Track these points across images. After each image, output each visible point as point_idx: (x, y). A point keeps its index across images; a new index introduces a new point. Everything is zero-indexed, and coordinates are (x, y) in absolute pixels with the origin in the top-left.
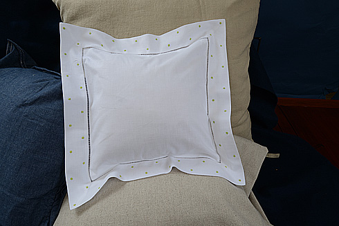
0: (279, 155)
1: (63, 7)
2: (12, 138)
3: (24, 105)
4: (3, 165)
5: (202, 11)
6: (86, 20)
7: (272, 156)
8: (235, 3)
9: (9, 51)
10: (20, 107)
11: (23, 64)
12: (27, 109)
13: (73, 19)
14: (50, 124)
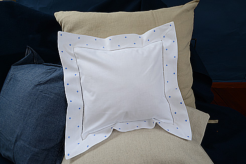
0: (217, 121)
1: (64, 24)
2: (32, 107)
3: (40, 84)
4: (25, 126)
5: (156, 21)
6: (80, 30)
7: (213, 122)
8: (177, 15)
9: (27, 54)
10: (37, 86)
11: (36, 62)
12: (42, 87)
13: (70, 31)
14: (57, 97)
